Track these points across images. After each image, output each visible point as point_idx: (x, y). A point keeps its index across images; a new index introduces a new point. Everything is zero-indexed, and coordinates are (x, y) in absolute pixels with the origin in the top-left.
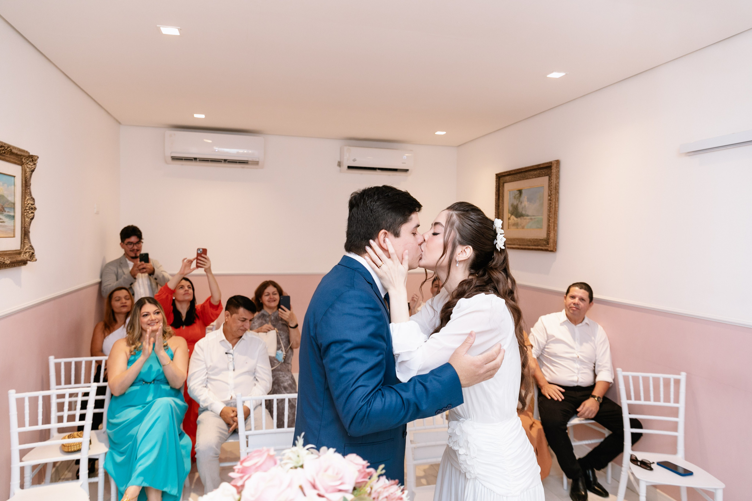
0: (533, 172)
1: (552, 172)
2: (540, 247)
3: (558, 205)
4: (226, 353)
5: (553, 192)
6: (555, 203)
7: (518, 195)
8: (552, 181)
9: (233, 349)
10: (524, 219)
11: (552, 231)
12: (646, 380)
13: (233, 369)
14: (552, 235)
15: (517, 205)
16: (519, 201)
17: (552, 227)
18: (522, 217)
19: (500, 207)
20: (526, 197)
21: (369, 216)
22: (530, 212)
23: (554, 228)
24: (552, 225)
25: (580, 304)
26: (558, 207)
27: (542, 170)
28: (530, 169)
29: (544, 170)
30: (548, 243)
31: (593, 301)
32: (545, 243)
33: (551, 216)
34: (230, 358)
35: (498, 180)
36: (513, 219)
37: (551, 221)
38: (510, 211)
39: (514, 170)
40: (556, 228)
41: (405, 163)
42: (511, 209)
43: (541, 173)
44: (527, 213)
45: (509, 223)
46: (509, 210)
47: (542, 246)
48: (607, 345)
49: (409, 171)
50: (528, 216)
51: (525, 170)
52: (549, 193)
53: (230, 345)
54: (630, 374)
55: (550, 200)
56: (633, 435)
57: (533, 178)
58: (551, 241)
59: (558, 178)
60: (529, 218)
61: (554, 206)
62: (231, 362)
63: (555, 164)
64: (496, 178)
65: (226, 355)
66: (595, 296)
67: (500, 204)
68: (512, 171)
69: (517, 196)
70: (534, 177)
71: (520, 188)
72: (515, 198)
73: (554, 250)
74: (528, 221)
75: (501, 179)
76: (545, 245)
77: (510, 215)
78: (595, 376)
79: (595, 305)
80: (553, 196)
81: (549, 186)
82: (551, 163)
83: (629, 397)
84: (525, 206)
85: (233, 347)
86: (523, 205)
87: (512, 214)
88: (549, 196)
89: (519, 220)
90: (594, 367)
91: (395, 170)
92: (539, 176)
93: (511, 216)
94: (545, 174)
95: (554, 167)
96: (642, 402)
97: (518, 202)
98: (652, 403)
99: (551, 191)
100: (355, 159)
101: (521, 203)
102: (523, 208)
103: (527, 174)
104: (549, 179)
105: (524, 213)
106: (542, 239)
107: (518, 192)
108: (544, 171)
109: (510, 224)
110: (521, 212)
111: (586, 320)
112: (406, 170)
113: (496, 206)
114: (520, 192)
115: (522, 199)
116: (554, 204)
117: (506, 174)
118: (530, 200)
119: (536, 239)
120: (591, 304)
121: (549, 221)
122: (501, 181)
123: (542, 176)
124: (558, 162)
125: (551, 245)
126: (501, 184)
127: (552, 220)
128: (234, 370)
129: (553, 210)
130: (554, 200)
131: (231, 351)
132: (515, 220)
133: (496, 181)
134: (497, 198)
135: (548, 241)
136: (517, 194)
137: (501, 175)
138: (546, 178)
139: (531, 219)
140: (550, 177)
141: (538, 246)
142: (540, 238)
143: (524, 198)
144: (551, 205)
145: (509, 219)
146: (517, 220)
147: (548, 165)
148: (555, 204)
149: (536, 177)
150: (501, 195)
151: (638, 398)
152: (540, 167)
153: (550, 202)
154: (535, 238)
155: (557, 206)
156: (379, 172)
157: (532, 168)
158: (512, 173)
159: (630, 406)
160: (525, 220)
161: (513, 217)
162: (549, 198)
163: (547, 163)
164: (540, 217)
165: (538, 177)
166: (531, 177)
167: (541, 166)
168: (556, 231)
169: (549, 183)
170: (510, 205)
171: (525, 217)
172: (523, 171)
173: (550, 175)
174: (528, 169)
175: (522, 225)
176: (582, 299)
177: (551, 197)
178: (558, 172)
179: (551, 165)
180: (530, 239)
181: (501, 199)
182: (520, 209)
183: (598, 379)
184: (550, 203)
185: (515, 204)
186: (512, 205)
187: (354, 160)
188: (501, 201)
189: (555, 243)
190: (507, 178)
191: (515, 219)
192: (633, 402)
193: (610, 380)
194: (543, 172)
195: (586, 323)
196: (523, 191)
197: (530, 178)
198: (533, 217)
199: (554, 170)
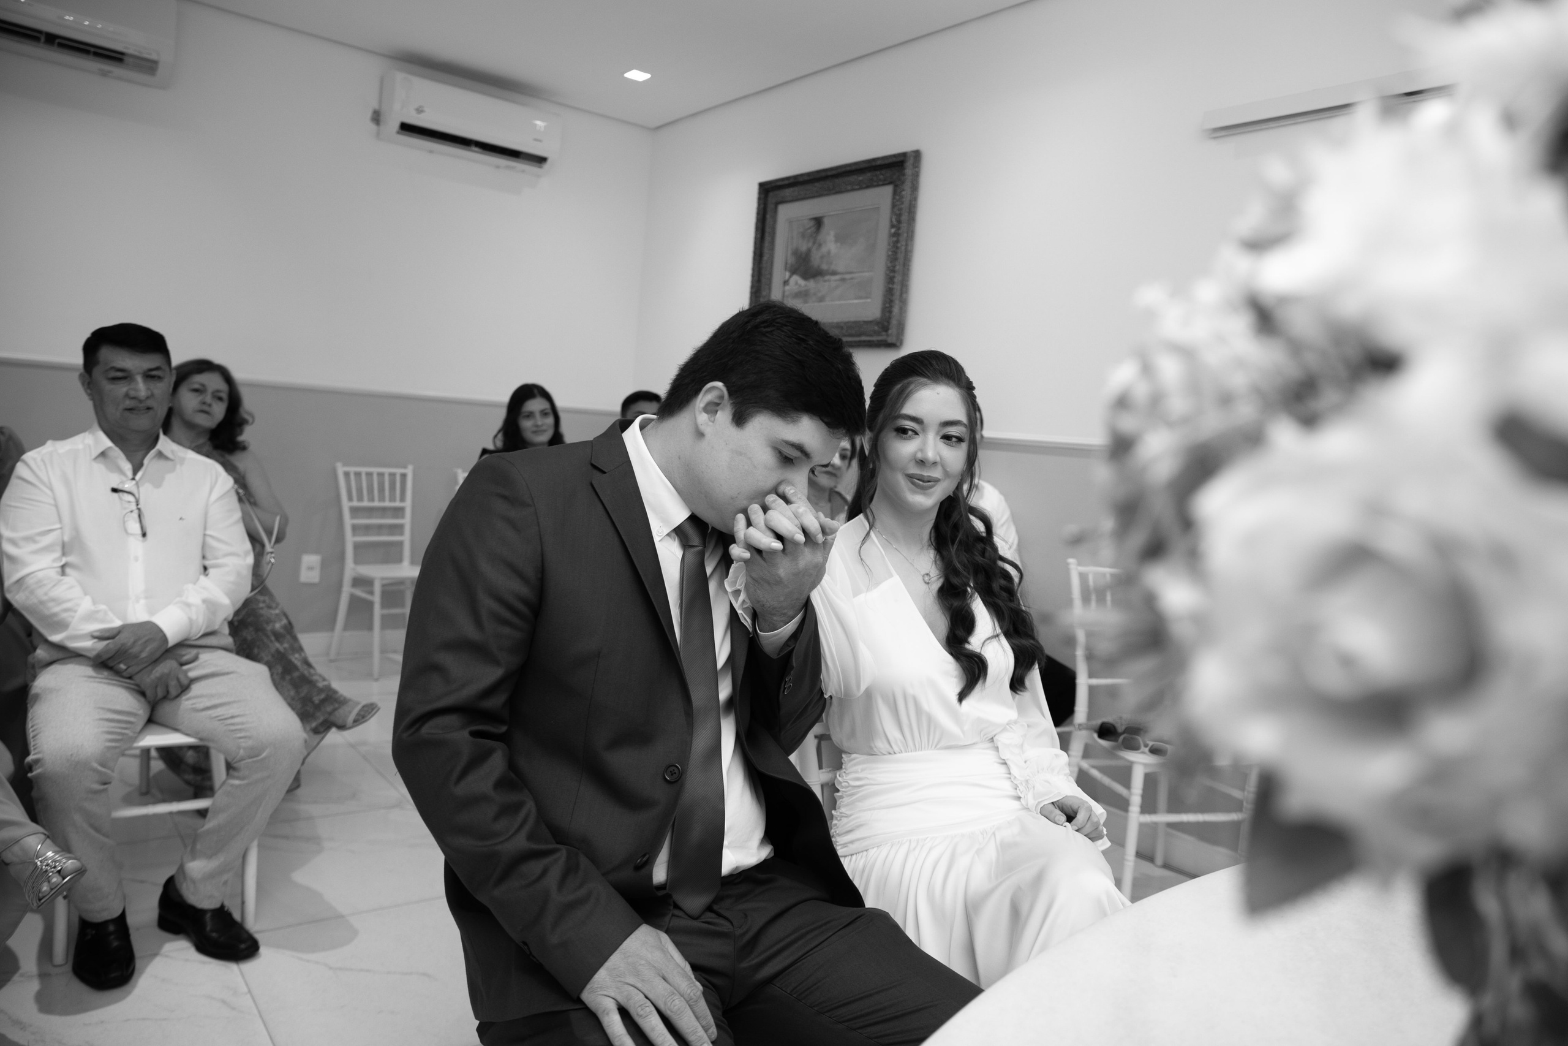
0: (855, 177)
1: (904, 175)
2: (863, 338)
3: (912, 246)
4: (115, 490)
5: (904, 218)
6: (907, 241)
7: (813, 229)
8: (903, 193)
9: (133, 479)
10: (825, 281)
11: (897, 302)
13: (139, 531)
14: (896, 310)
15: (809, 251)
16: (814, 243)
17: (897, 293)
18: (819, 278)
19: (765, 258)
20: (832, 233)
22: (840, 266)
23: (901, 294)
24: (897, 287)
26: (911, 251)
27: (878, 173)
28: (848, 169)
29: (883, 172)
30: (886, 329)
32: (876, 328)
33: (897, 268)
34: (129, 502)
35: (763, 196)
36: (796, 283)
37: (896, 280)
38: (788, 266)
39: (809, 174)
40: (904, 296)
41: (540, 141)
42: (791, 260)
43: (875, 178)
44: (833, 267)
45: (784, 292)
46: (786, 264)
47: (871, 336)
49: (549, 162)
50: (834, 273)
51: (834, 172)
52: (894, 220)
53: (127, 467)
55: (897, 235)
57: (853, 190)
58: (894, 322)
59: (915, 188)
60: (837, 277)
61: (903, 248)
62: (132, 511)
63: (912, 158)
64: (760, 193)
65: (115, 495)
67: (766, 251)
68: (802, 175)
69: (809, 231)
70: (857, 187)
71: (817, 213)
72: (803, 236)
73: (898, 344)
74: (833, 284)
75: (771, 194)
76: (878, 333)
77: (787, 274)
80: (904, 226)
81: (894, 206)
82: (904, 154)
84: (829, 252)
85: (135, 472)
86: (824, 250)
87: (793, 272)
88: (892, 226)
89: (811, 284)
91: (514, 154)
92: (869, 185)
93: (790, 277)
94: (885, 180)
95: (909, 164)
97: (810, 244)
99: (900, 215)
100: (421, 107)
101: (820, 245)
102: (822, 257)
103: (837, 181)
104: (895, 193)
105: (824, 267)
106: (871, 322)
107: (812, 223)
108: (882, 174)
109: (787, 293)
110: (819, 266)
112: (541, 160)
113: (755, 253)
114: (818, 222)
115: (821, 237)
116: (904, 243)
117: (786, 182)
118: (840, 239)
119: (855, 322)
121: (890, 280)
122: (770, 199)
123: (878, 186)
124: (917, 155)
125: (893, 331)
126: (770, 206)
127: (898, 278)
128: (144, 535)
129: (901, 256)
130: (905, 235)
131: (128, 486)
132: (800, 286)
133: (759, 199)
134: (759, 236)
135: (886, 324)
136: (810, 228)
137: (773, 185)
138: (888, 190)
139: (843, 280)
140: (896, 186)
141: (860, 335)
142: (866, 319)
143: (828, 234)
144: (899, 245)
145: (786, 283)
146: (806, 286)
147: (894, 160)
148: (907, 245)
149: (861, 188)
150: (768, 230)
152: (874, 164)
153: (895, 239)
154: (852, 319)
155: (908, 248)
156: (475, 152)
157: (854, 168)
158: (801, 179)
160: (827, 284)
161: (796, 278)
162: (893, 230)
163: (894, 156)
164: (866, 274)
165: (867, 187)
166: (849, 188)
167: (879, 163)
168: (904, 302)
169: (894, 198)
170: (790, 252)
171: (827, 278)
172: (830, 173)
173: (897, 185)
174: (843, 170)
175: (820, 295)
177: (899, 229)
178: (916, 175)
179: (901, 159)
180: (837, 323)
181: (767, 238)
182: (816, 259)
184: (897, 241)
185: (804, 248)
186: (796, 253)
187: (419, 111)
188: (767, 244)
189: (902, 327)
190: (788, 192)
191: (802, 282)
194: (881, 177)
196: (826, 221)
197: (847, 191)
198: (847, 276)
199: (909, 171)
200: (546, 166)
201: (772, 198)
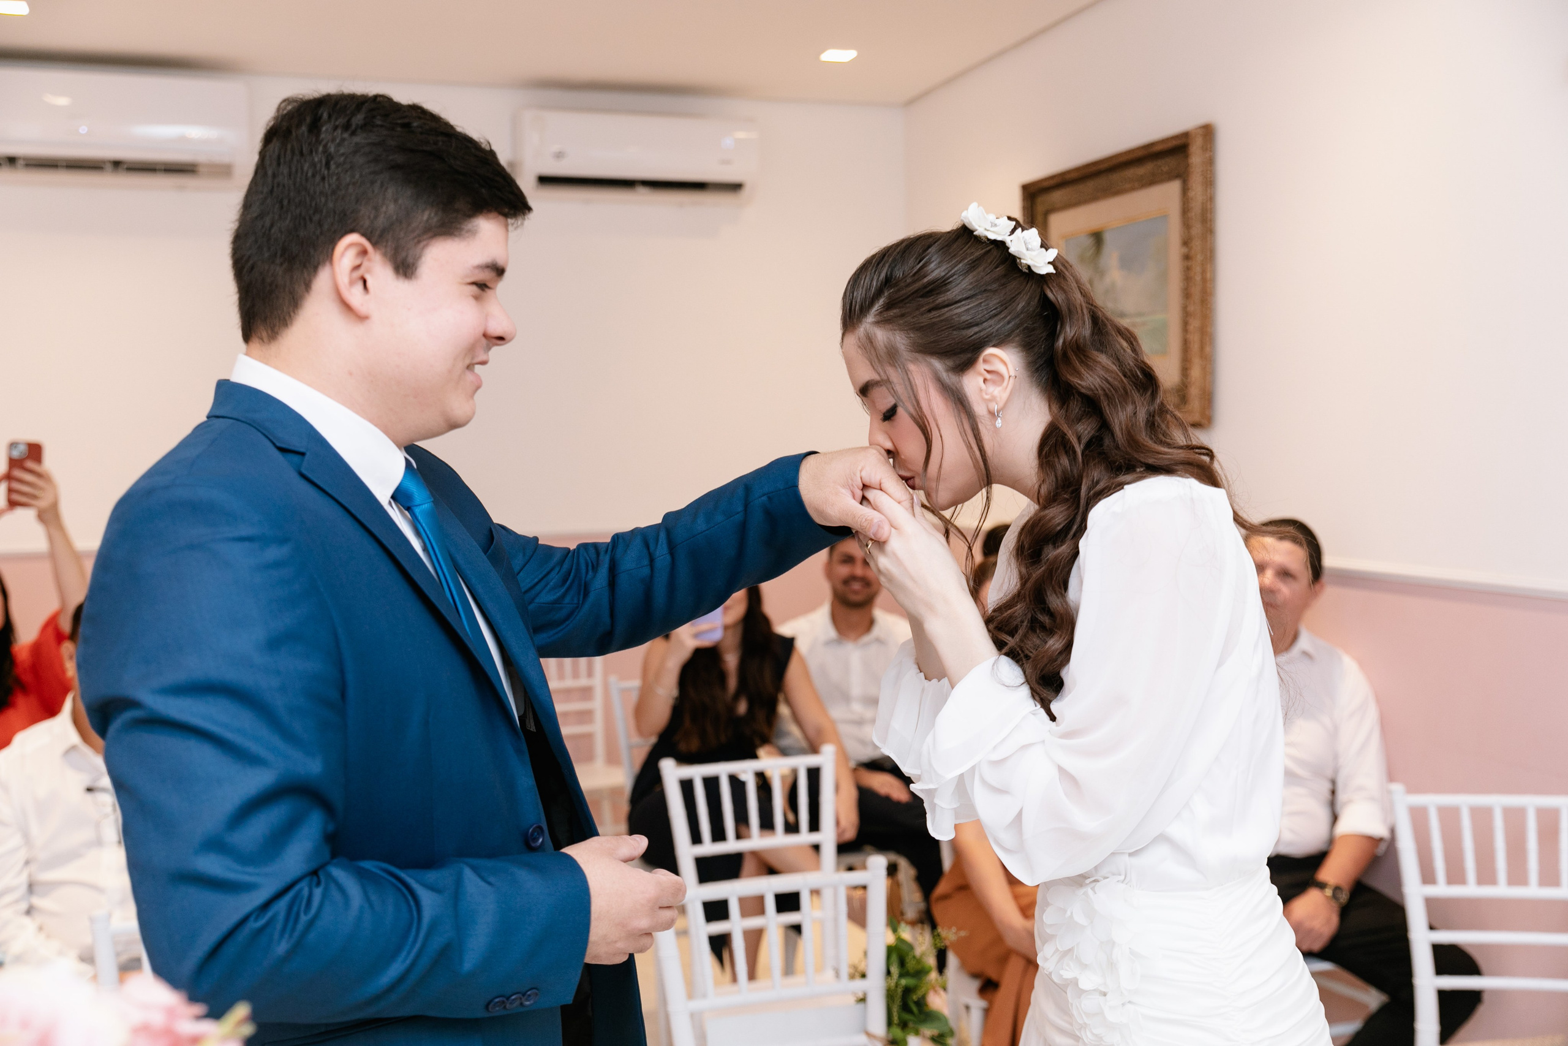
0: (1135, 170)
1: (1187, 166)
3: (1213, 272)
4: (88, 789)
5: (1197, 229)
6: (1204, 265)
7: (1093, 249)
8: (1191, 194)
11: (1197, 360)
12: (1481, 817)
13: (114, 839)
14: (1195, 372)
16: (1096, 268)
17: (1196, 347)
20: (1116, 255)
21: (314, 176)
22: (1127, 303)
23: (1202, 348)
24: (1194, 338)
25: (1279, 590)
26: (1213, 280)
27: (1160, 162)
28: (1123, 159)
29: (1165, 161)
30: (1186, 401)
31: (1325, 578)
33: (1191, 309)
34: (105, 805)
35: (1028, 204)
37: (1191, 328)
39: (1077, 169)
40: (1207, 349)
41: (729, 162)
43: (1156, 172)
48: (1372, 714)
49: (746, 187)
51: (1108, 165)
52: (1185, 234)
54: (1432, 801)
55: (1187, 257)
56: (1444, 996)
57: (1133, 189)
58: (1194, 391)
59: (1210, 182)
61: (1198, 278)
62: (107, 816)
63: (1199, 139)
64: (1022, 199)
65: (89, 795)
66: (1329, 561)
68: (1068, 170)
69: (1087, 252)
70: (1136, 185)
71: (1095, 224)
72: (1081, 260)
73: (1204, 421)
75: (1039, 197)
78: (1335, 818)
79: (1330, 592)
80: (1197, 244)
81: (1183, 213)
82: (1186, 135)
83: (1428, 877)
84: (1112, 284)
86: (1107, 279)
88: (1184, 244)
90: (1333, 792)
91: (696, 185)
92: (1152, 181)
94: (1169, 173)
95: (1196, 149)
96: (1471, 889)
97: (1091, 273)
98: (1502, 890)
99: (1189, 228)
100: (561, 151)
101: (1102, 274)
103: (1115, 177)
104: (1185, 190)
107: (1089, 242)
108: (1165, 165)
111: (1305, 642)
112: (735, 187)
114: (1098, 238)
115: (1103, 262)
116: (1199, 270)
117: (1052, 182)
118: (1127, 263)
120: (1317, 587)
122: (1038, 204)
123: (1162, 181)
124: (1208, 132)
125: (1195, 404)
126: (1039, 218)
127: (1194, 324)
128: (119, 843)
129: (1196, 291)
131: (105, 785)
133: (1022, 207)
135: (1186, 392)
136: (1089, 247)
137: (1037, 185)
138: (1173, 188)
140: (1184, 182)
143: (1111, 256)
144: (1191, 274)
147: (1177, 143)
148: (1204, 272)
149: (1143, 186)
151: (1456, 876)
152: (1154, 150)
153: (1187, 263)
155: (1208, 275)
156: (643, 193)
157: (1131, 157)
158: (1068, 177)
159: (1431, 903)
162: (1185, 250)
163: (1175, 137)
164: (1160, 316)
165: (1150, 184)
166: (1128, 186)
167: (1159, 148)
168: (1208, 360)
169: (1183, 200)
172: (1104, 167)
173: (1184, 177)
174: (1118, 160)
176: (1284, 574)
177: (1189, 249)
178: (1210, 162)
179: (1182, 141)
183: (1344, 827)
184: (1188, 269)
187: (559, 155)
189: (1208, 398)
190: (1057, 196)
192: (1442, 889)
193: (1379, 830)
194: (1164, 168)
195: (1305, 654)
196: (1108, 237)
197: (1127, 191)
198: (1139, 320)
199: (1196, 158)
200: (745, 193)
201: (1042, 202)
